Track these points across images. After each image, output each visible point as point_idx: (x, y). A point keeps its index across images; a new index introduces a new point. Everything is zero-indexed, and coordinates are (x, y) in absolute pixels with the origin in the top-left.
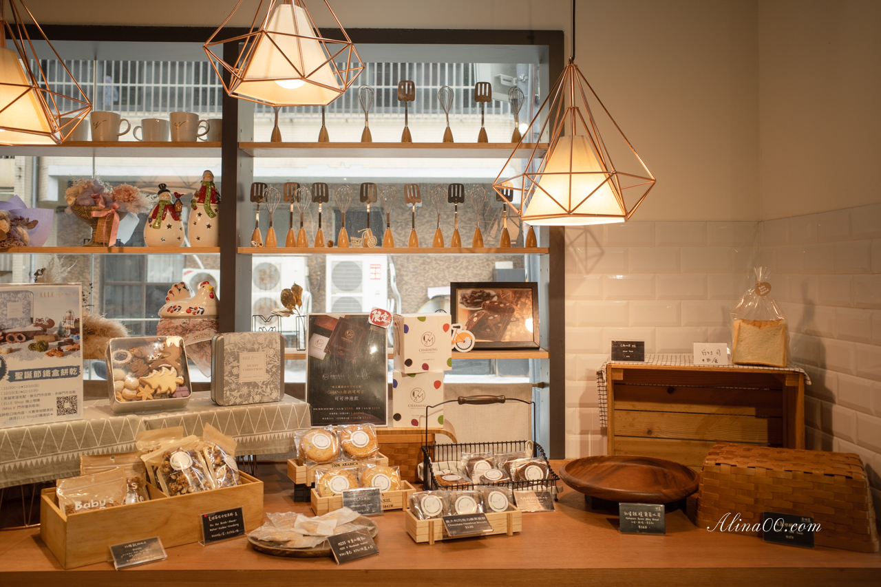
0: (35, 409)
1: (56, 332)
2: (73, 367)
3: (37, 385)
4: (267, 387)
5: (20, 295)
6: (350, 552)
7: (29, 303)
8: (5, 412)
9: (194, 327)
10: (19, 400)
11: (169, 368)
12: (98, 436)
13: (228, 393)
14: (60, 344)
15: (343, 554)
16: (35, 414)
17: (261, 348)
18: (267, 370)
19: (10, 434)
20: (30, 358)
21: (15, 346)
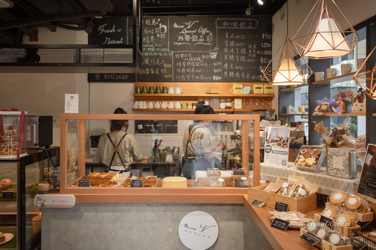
0: (277, 162)
1: (283, 141)
2: (286, 152)
3: (278, 155)
4: (343, 172)
5: (276, 130)
6: (277, 225)
7: (278, 132)
8: (271, 161)
9: (361, 146)
10: (274, 159)
11: (314, 157)
12: (286, 173)
13: (329, 170)
14: (284, 145)
15: (274, 225)
16: (277, 163)
17: (341, 156)
18: (343, 165)
19: (268, 167)
20: (277, 148)
21: (274, 143)
